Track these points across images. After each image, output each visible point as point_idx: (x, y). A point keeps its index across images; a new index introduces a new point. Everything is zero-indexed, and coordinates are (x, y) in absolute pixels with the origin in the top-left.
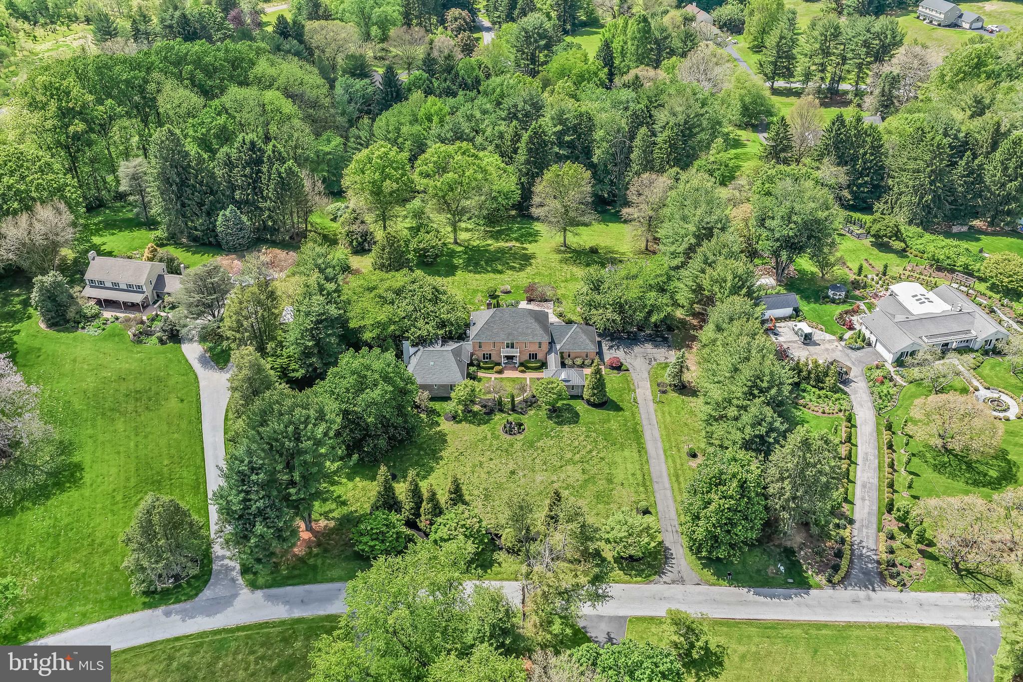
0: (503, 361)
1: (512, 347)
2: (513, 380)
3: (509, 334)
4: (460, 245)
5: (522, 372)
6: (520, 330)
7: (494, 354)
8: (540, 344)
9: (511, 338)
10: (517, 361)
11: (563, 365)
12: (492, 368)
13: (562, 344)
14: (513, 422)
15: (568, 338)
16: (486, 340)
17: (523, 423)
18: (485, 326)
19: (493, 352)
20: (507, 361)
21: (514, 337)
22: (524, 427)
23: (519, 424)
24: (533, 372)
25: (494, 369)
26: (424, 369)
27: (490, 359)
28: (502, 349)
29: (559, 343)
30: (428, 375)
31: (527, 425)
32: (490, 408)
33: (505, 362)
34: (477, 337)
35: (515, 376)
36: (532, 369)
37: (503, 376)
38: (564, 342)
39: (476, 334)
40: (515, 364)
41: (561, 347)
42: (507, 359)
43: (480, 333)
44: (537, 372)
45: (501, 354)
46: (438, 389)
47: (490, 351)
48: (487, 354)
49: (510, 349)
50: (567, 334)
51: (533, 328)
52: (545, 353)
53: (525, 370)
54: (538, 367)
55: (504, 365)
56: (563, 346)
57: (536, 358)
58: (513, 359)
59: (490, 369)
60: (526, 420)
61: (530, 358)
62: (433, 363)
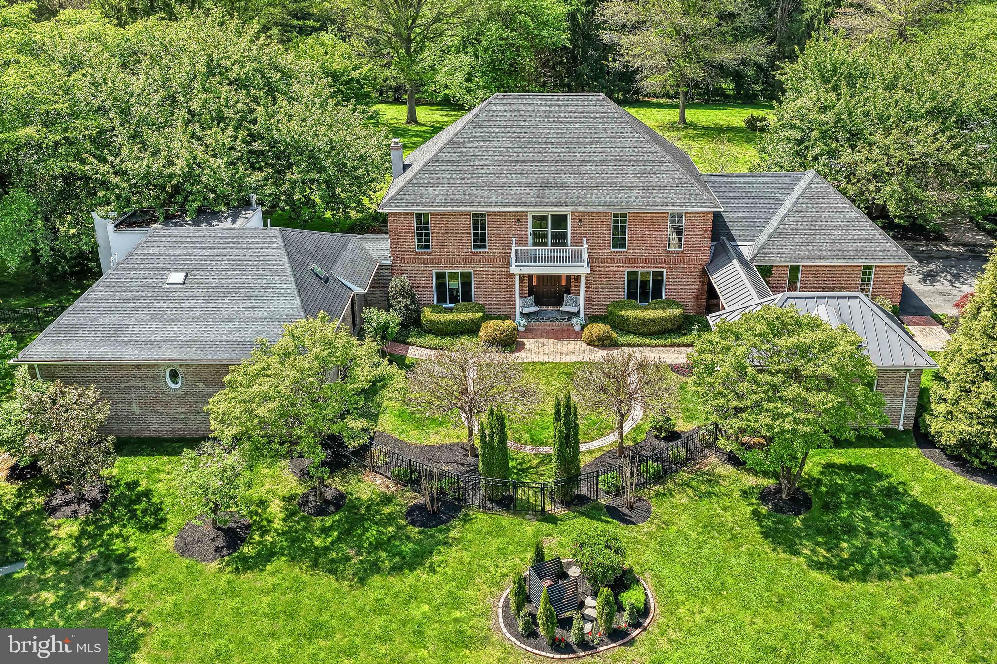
0: (521, 305)
1: (560, 235)
2: (565, 371)
3: (545, 184)
5: (602, 343)
7: (481, 274)
8: (677, 222)
9: (551, 195)
10: (577, 305)
12: (472, 329)
13: (763, 238)
14: (570, 565)
15: (786, 215)
16: (446, 206)
17: (631, 570)
18: (446, 155)
19: (478, 266)
20: (536, 309)
21: (566, 193)
22: (642, 598)
23: (611, 576)
24: (649, 346)
25: (482, 332)
26: (128, 300)
27: (467, 297)
28: (517, 244)
29: (752, 235)
30: (138, 323)
31: (659, 584)
32: (442, 488)
33: (526, 311)
34: (411, 196)
35: (572, 359)
36: (642, 335)
37: (522, 357)
38: (769, 229)
39: (406, 185)
40: (570, 318)
41: (762, 247)
42: (537, 303)
43: (424, 179)
44: (666, 346)
45: (513, 269)
46: (186, 392)
47: (466, 260)
48: (453, 276)
49: (548, 249)
50: (779, 203)
51: (646, 162)
52: (696, 269)
53: (615, 335)
54: (669, 325)
55: (524, 322)
56: (767, 243)
57: (657, 293)
58: (560, 303)
59: (462, 333)
60: (648, 556)
61: (631, 295)
62: (183, 275)
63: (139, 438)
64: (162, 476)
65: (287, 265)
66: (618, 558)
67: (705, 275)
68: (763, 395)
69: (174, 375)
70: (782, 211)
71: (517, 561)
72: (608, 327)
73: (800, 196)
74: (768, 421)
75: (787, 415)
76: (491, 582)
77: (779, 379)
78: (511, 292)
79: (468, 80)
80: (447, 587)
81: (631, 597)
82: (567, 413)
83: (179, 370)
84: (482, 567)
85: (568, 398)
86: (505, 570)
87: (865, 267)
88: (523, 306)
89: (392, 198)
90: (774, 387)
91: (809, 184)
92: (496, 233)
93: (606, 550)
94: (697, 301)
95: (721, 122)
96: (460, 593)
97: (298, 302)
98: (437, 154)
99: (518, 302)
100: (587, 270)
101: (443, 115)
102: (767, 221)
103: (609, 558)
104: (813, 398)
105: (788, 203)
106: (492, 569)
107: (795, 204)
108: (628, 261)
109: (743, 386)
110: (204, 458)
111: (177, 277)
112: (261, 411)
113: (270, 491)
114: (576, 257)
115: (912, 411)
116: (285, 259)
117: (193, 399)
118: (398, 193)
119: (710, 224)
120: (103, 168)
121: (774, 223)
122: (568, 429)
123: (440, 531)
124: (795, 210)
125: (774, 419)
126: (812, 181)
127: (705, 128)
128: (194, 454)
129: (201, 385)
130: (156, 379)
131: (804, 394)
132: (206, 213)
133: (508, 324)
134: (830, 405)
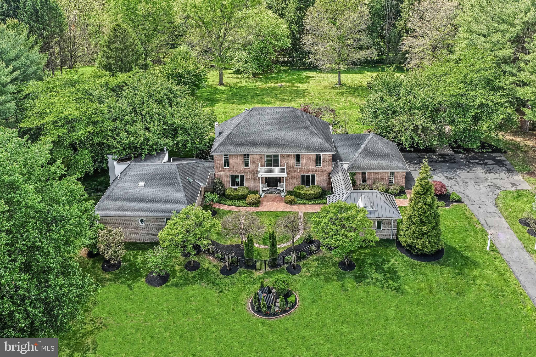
0: (262, 187)
1: (276, 164)
2: (277, 215)
3: (271, 143)
4: (226, 86)
5: (291, 203)
6: (287, 137)
7: (248, 176)
8: (319, 157)
9: (273, 148)
10: (283, 187)
11: (355, 186)
12: (244, 198)
13: (352, 161)
14: (272, 289)
15: (361, 152)
16: (234, 152)
17: (291, 291)
18: (235, 132)
19: (246, 173)
20: (268, 188)
21: (278, 147)
22: (294, 299)
23: (285, 293)
24: (308, 204)
25: (247, 199)
26: (126, 193)
27: (242, 184)
28: (260, 166)
29: (347, 160)
30: (130, 202)
31: (300, 295)
32: (232, 261)
33: (264, 189)
34: (222, 148)
35: (280, 210)
36: (306, 199)
37: (261, 209)
38: (355, 157)
39: (220, 144)
40: (280, 192)
41: (352, 165)
42: (269, 186)
43: (227, 142)
44: (315, 204)
45: (259, 175)
46: (146, 227)
47: (242, 171)
48: (237, 177)
49: (272, 168)
50: (359, 146)
51: (308, 134)
52: (326, 173)
53: (296, 200)
54: (316, 196)
55: (263, 194)
56: (354, 163)
57: (313, 182)
58: (277, 186)
59: (240, 199)
60: (298, 285)
61: (303, 183)
62: (143, 183)
63: (129, 242)
64: (139, 257)
65: (180, 179)
66: (286, 287)
67: (329, 175)
68: (333, 233)
69: (142, 221)
70: (360, 150)
71: (256, 287)
72: (293, 197)
73: (367, 144)
74: (334, 242)
75: (341, 240)
76: (248, 294)
77: (338, 228)
78: (259, 182)
79: (246, 63)
80: (233, 296)
81: (291, 299)
82: (273, 237)
83: (144, 219)
84: (245, 289)
85: (273, 232)
86: (252, 290)
87: (391, 172)
88: (263, 187)
89: (215, 149)
90: (337, 231)
91: (370, 139)
92: (253, 161)
93: (283, 284)
94: (328, 185)
95: (357, 83)
96: (237, 298)
97: (184, 193)
98: (231, 132)
99: (261, 186)
100: (286, 175)
101: (235, 78)
102: (355, 154)
103: (283, 286)
104: (349, 234)
105: (363, 146)
106: (248, 290)
107: (365, 147)
108: (301, 171)
109: (328, 230)
110: (155, 252)
111: (142, 184)
112: (177, 239)
113: (175, 262)
114: (282, 171)
115: (395, 233)
116: (179, 177)
117: (148, 229)
118: (217, 147)
119: (331, 158)
120: (115, 142)
121: (357, 155)
122: (273, 243)
123: (231, 277)
124: (365, 150)
125: (336, 241)
126: (372, 138)
127: (350, 87)
128: (152, 251)
129: (151, 224)
130: (136, 222)
131: (346, 233)
132: (149, 156)
133: (257, 196)
134: (353, 237)
